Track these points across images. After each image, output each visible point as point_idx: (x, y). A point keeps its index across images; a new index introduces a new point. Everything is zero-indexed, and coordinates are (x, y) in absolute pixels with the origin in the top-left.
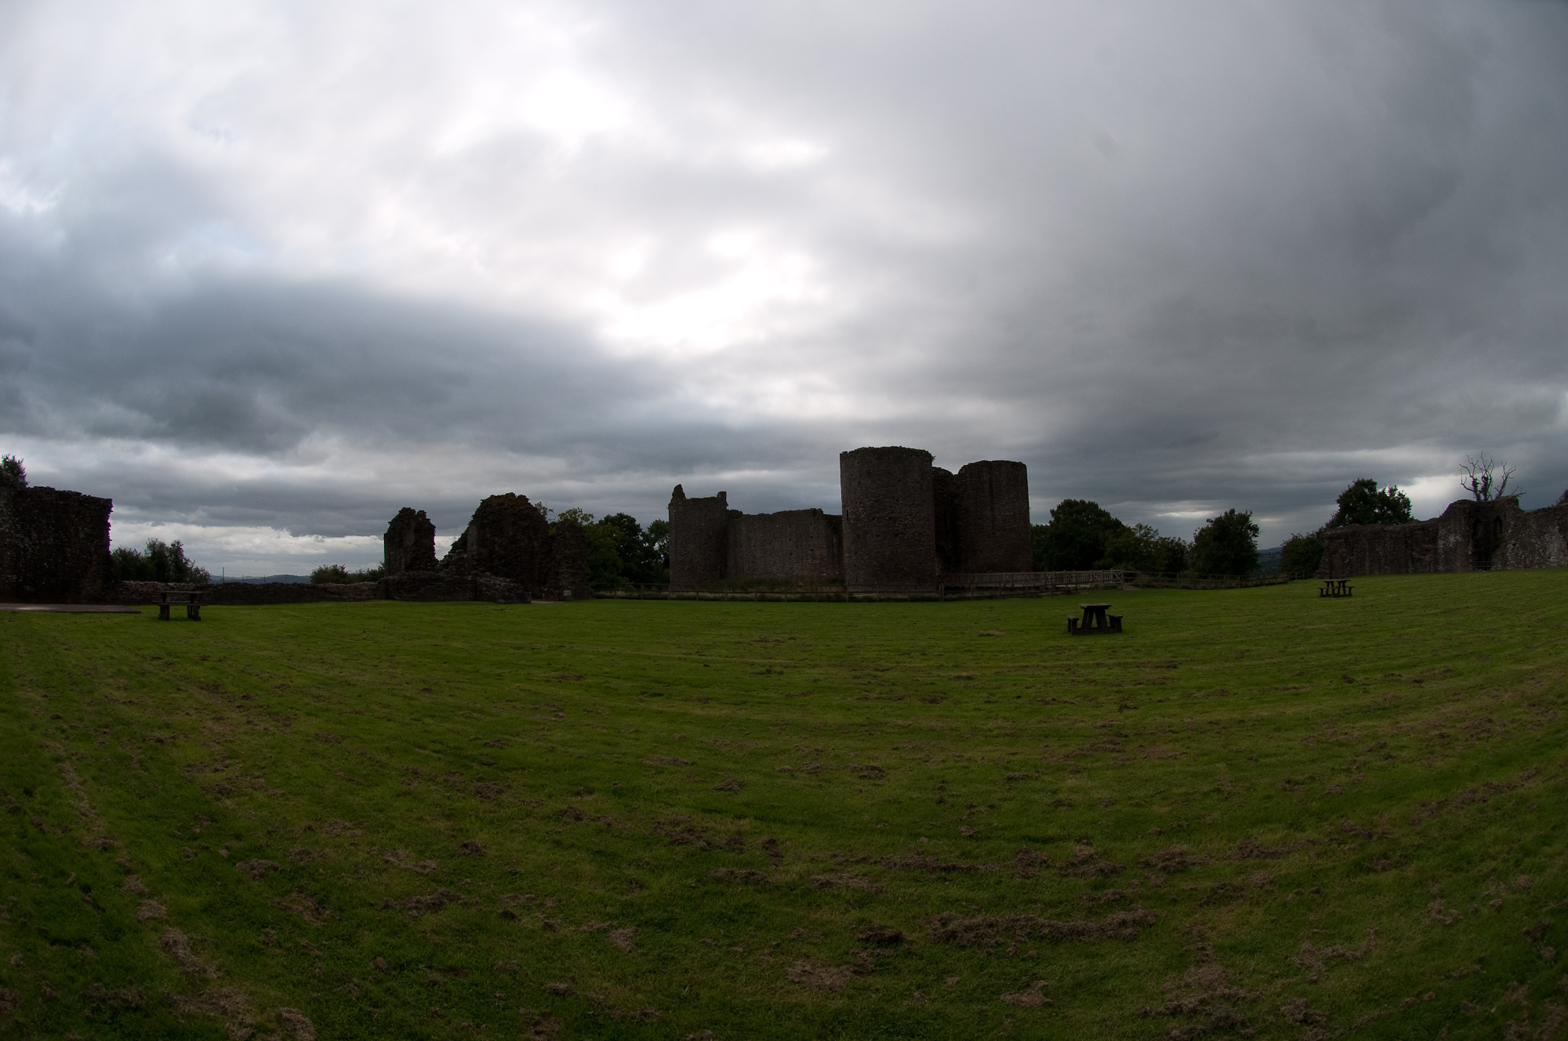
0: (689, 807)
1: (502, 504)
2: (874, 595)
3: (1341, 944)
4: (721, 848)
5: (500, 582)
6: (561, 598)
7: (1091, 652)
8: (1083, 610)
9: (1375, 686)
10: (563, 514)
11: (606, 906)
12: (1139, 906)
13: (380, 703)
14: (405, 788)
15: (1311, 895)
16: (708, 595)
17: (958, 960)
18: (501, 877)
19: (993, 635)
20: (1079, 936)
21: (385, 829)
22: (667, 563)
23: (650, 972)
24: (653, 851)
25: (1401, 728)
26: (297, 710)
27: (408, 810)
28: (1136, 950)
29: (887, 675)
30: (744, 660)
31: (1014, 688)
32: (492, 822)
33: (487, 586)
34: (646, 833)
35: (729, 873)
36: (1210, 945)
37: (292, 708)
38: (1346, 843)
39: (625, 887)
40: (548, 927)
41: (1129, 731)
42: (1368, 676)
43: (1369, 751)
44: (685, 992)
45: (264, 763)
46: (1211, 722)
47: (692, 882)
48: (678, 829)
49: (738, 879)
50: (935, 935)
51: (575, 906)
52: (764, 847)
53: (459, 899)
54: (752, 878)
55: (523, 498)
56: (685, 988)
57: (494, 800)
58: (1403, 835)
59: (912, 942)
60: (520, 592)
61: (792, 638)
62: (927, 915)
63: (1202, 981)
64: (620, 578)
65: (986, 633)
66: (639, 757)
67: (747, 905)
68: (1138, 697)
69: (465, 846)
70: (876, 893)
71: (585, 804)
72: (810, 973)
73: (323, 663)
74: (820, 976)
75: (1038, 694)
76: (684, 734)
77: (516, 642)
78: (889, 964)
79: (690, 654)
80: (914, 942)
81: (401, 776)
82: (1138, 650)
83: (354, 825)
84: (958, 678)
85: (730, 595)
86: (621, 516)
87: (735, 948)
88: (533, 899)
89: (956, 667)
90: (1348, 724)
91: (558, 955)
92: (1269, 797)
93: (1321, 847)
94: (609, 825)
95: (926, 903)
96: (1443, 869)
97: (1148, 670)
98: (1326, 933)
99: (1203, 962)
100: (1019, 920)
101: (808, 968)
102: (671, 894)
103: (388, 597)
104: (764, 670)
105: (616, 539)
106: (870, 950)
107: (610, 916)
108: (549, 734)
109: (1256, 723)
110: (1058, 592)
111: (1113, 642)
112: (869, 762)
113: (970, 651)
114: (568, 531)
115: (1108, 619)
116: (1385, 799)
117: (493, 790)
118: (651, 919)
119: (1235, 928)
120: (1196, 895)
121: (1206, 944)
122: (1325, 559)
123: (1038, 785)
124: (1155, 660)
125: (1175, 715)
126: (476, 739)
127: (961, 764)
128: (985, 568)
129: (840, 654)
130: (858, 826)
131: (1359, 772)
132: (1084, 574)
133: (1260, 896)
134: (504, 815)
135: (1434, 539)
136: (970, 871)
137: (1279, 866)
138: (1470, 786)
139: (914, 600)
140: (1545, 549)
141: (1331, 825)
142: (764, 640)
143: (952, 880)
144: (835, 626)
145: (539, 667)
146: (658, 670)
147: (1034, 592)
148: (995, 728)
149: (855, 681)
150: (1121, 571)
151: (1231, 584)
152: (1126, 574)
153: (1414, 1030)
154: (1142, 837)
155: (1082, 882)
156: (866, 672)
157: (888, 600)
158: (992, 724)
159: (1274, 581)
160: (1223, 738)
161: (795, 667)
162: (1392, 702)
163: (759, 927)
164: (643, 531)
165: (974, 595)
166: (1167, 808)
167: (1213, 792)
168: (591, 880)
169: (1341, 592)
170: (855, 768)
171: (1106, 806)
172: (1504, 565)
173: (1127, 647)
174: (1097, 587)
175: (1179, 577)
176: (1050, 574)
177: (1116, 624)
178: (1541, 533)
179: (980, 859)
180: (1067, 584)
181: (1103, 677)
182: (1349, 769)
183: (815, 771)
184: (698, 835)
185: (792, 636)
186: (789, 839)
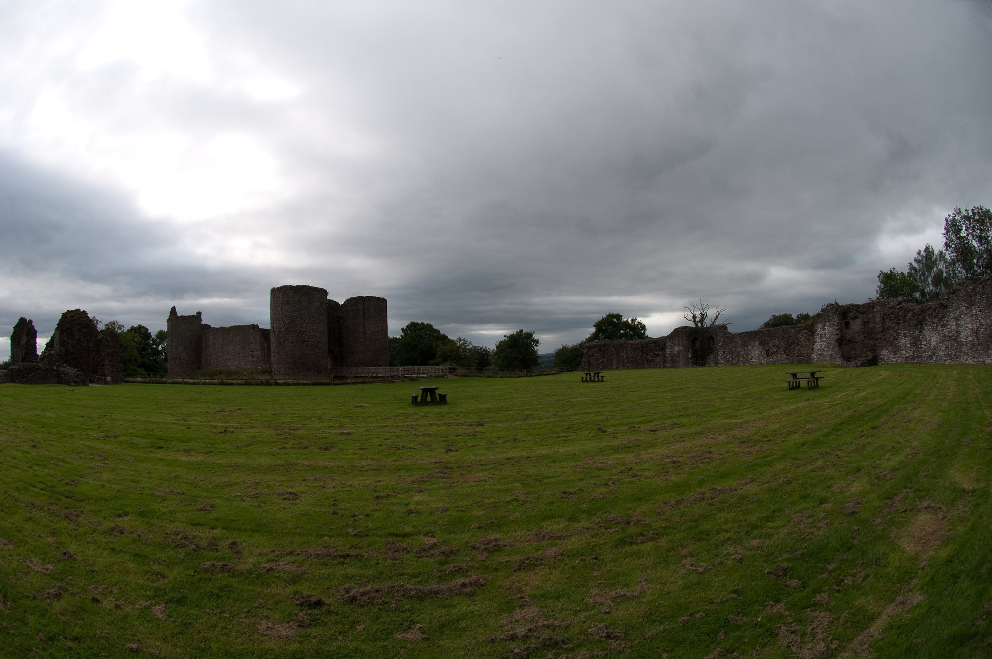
0: (183, 522)
1: (73, 316)
2: (290, 381)
3: (621, 589)
4: (205, 549)
5: (72, 371)
6: (106, 383)
7: (427, 416)
8: (421, 391)
9: (622, 434)
10: (107, 325)
11: (146, 591)
12: (473, 574)
13: (11, 456)
14: (29, 515)
15: (592, 560)
16: (190, 380)
17: (361, 614)
18: (87, 574)
19: (363, 407)
20: (436, 594)
21: (23, 544)
22: (166, 359)
23: (179, 633)
24: (167, 553)
25: (642, 458)
27: (33, 531)
28: (476, 601)
29: (298, 433)
30: (211, 424)
31: (378, 440)
32: (76, 537)
33: (65, 374)
34: (161, 541)
35: (212, 565)
36: (526, 595)
38: (611, 528)
39: (154, 577)
40: (118, 606)
41: (453, 465)
42: (616, 429)
43: (620, 473)
44: (202, 645)
46: (507, 458)
47: (191, 572)
48: (179, 537)
49: (217, 569)
50: (343, 599)
51: (129, 592)
52: (230, 547)
53: (68, 590)
54: (226, 568)
55: (85, 313)
56: (201, 642)
58: (653, 521)
59: (330, 605)
60: (83, 378)
62: (336, 586)
63: (527, 617)
64: (139, 368)
65: (359, 405)
66: (151, 490)
67: (226, 586)
68: (458, 444)
69: (65, 554)
70: (302, 574)
71: (125, 522)
72: (272, 628)
74: (279, 630)
75: (393, 443)
76: (176, 474)
77: (81, 413)
78: (318, 619)
79: (179, 420)
80: (331, 604)
81: (26, 507)
82: (457, 415)
83: (8, 542)
84: (342, 434)
85: (203, 381)
86: (140, 327)
87: (224, 615)
88: (106, 588)
89: (340, 427)
90: (604, 457)
91: (128, 625)
92: (552, 503)
93: (593, 531)
94: (139, 536)
95: (334, 579)
96: (688, 539)
97: (464, 427)
98: (608, 583)
99: (524, 605)
100: (394, 587)
101: (270, 625)
102: (180, 581)
103: (13, 381)
104: (222, 430)
105: (136, 343)
106: (305, 611)
107: (150, 598)
108: (100, 475)
109: (539, 458)
110: (406, 380)
111: (441, 410)
112: (288, 489)
113: (349, 416)
114: (109, 336)
115: (437, 396)
116: (635, 500)
117: (74, 515)
118: (173, 598)
119: (541, 584)
120: (510, 565)
121: (523, 595)
122: (585, 359)
123: (396, 501)
124: (469, 421)
125: (483, 454)
126: (62, 480)
127: (346, 489)
128: (359, 364)
129: (268, 419)
130: (285, 531)
131: (615, 485)
132: (423, 368)
133: (555, 563)
134: (81, 532)
135: (663, 349)
136: (358, 557)
137: (565, 544)
138: (700, 490)
139: (314, 384)
140: (748, 355)
141: (598, 517)
142: (223, 411)
143: (348, 563)
144: (265, 401)
145: (93, 430)
146: (160, 431)
147: (391, 380)
148: (366, 466)
149: (278, 437)
150: (447, 367)
151: (520, 374)
152: (450, 369)
153: (696, 636)
154: (468, 531)
155: (432, 560)
156: (284, 431)
157: (298, 384)
158: (363, 463)
159: (550, 373)
160: (517, 467)
161: (241, 428)
162: (635, 443)
163: (236, 600)
164: (153, 337)
165: (352, 381)
166: (483, 512)
167: (513, 500)
168: (135, 574)
169: (596, 379)
170: (280, 493)
171: (441, 512)
172: (716, 363)
173: (450, 413)
174: (431, 376)
175: (485, 370)
176: (401, 368)
177: (443, 399)
178: (744, 345)
179: (363, 549)
180: (412, 374)
181: (435, 432)
182: (607, 484)
183: (256, 496)
184: (190, 541)
185: (239, 408)
186: (244, 541)
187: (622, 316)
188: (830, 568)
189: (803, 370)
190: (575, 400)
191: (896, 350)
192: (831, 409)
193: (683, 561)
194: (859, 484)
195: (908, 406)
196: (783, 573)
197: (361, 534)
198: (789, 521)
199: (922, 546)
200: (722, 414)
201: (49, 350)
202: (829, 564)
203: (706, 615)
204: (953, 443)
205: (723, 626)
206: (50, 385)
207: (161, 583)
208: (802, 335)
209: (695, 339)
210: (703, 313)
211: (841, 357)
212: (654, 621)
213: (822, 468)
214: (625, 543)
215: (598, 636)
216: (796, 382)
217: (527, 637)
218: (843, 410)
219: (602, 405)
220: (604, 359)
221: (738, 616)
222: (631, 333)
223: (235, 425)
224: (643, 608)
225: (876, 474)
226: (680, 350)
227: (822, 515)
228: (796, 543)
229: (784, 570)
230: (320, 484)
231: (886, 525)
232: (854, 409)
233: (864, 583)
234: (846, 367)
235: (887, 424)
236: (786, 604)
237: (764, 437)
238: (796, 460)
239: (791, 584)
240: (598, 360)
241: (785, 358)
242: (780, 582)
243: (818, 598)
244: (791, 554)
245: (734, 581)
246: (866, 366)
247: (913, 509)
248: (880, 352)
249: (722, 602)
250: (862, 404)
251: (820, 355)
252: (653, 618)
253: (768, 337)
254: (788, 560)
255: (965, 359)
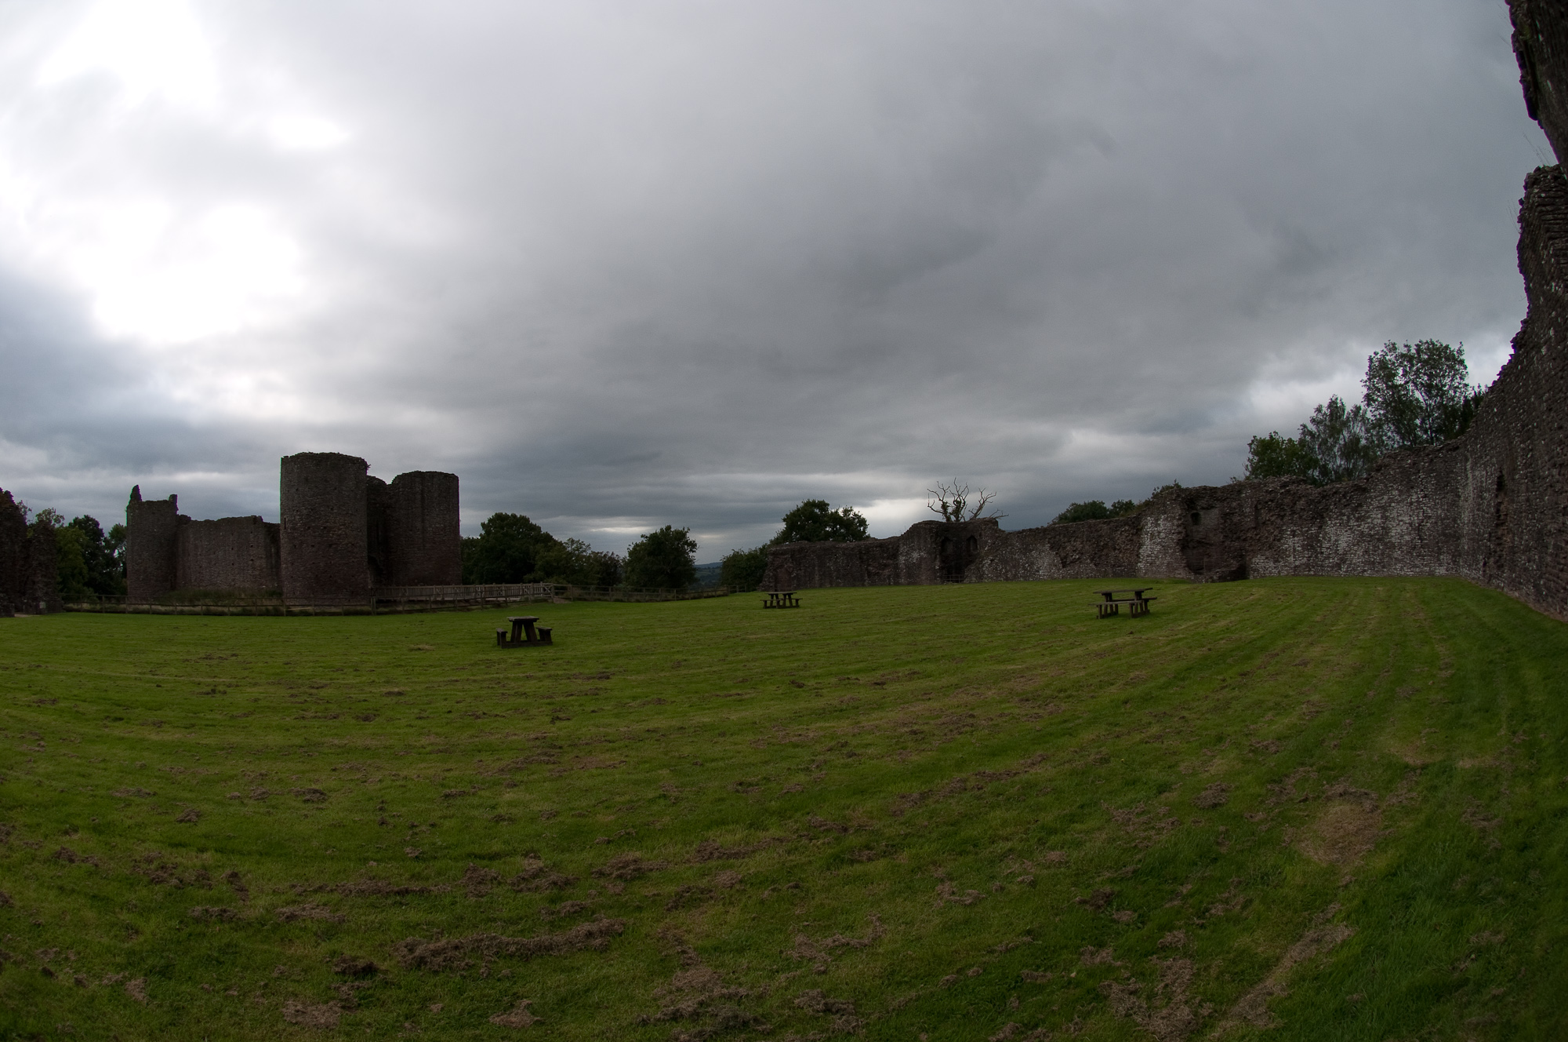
0: (158, 842)
2: (310, 609)
3: (842, 934)
4: (192, 885)
6: (39, 612)
7: (520, 665)
8: (512, 623)
9: (829, 690)
10: (40, 515)
12: (603, 916)
15: (790, 890)
16: (160, 608)
17: (435, 985)
19: (423, 649)
20: (549, 951)
22: (125, 573)
24: (137, 892)
25: (863, 727)
28: (611, 959)
29: (323, 693)
30: (191, 679)
31: (445, 703)
32: (9, 869)
34: (128, 872)
35: (204, 912)
36: (690, 948)
38: (819, 838)
39: (124, 933)
41: (563, 742)
42: (819, 681)
43: (829, 750)
46: (648, 731)
47: (175, 923)
48: (153, 866)
49: (213, 917)
50: (405, 961)
52: (229, 881)
54: (225, 915)
55: (8, 495)
58: (884, 826)
59: (386, 972)
60: (5, 603)
61: (233, 655)
62: (393, 942)
63: (694, 983)
64: (85, 588)
65: (416, 647)
66: (109, 789)
67: (228, 945)
68: (571, 708)
70: (340, 923)
71: (74, 843)
75: (468, 708)
76: (143, 762)
77: (4, 662)
78: (370, 995)
79: (144, 673)
80: (387, 970)
82: (568, 662)
84: (389, 694)
85: (179, 608)
86: (87, 518)
87: (232, 992)
89: (387, 682)
90: (801, 726)
92: (721, 800)
93: (790, 844)
94: (96, 865)
95: (389, 929)
96: (944, 853)
97: (579, 681)
98: (819, 924)
99: (688, 965)
100: (482, 940)
101: (300, 1007)
102: (162, 939)
104: (209, 689)
105: (82, 545)
106: (349, 984)
108: (35, 766)
109: (699, 729)
110: (488, 606)
111: (543, 655)
112: (311, 785)
113: (401, 666)
114: (43, 534)
115: (537, 631)
116: (854, 794)
118: (154, 968)
119: (713, 929)
120: (661, 900)
121: (685, 947)
122: (769, 573)
123: (476, 801)
124: (587, 671)
125: (610, 725)
127: (398, 783)
128: (416, 581)
129: (278, 671)
130: (309, 853)
131: (821, 770)
132: (515, 587)
133: (731, 896)
135: (894, 556)
136: (423, 892)
137: (746, 866)
138: (958, 776)
139: (347, 614)
140: (1032, 564)
141: (796, 822)
142: (208, 657)
143: (408, 904)
144: (273, 642)
145: (22, 690)
146: (118, 692)
147: (464, 606)
148: (429, 745)
149: (292, 699)
150: (552, 585)
151: (666, 597)
152: (556, 588)
153: (972, 1004)
154: (591, 847)
155: (537, 896)
156: (302, 690)
157: (323, 614)
158: (424, 741)
159: (714, 594)
161: (237, 686)
162: (850, 704)
163: (245, 968)
164: (105, 536)
165: (405, 609)
166: (612, 817)
167: (659, 798)
168: (96, 928)
169: (788, 604)
170: (298, 792)
171: (548, 818)
172: (980, 578)
173: (558, 659)
174: (527, 600)
175: (612, 591)
176: (480, 587)
177: (546, 637)
178: (1026, 550)
179: (430, 880)
180: (497, 597)
181: (534, 689)
182: (808, 768)
183: (262, 797)
184: (170, 872)
185: (234, 653)
186: (249, 871)
187: (828, 505)
188: (1185, 891)
189: (1122, 589)
190: (754, 636)
191: (1278, 556)
192: (1169, 647)
193: (939, 888)
194: (1223, 761)
195: (1300, 640)
196: (1105, 902)
197: (425, 856)
198: (1108, 821)
199: (1339, 853)
200: (991, 657)
202: (1182, 885)
203: (984, 971)
204: (1382, 696)
205: (1014, 987)
207: (134, 943)
208: (1121, 534)
209: (947, 540)
210: (958, 500)
211: (1185, 567)
212: (899, 983)
213: (1159, 738)
214: (842, 861)
215: (810, 1009)
216: (1111, 606)
217: (698, 1014)
218: (1190, 647)
219: (796, 645)
220: (799, 572)
221: (1037, 970)
222: (842, 530)
223: (228, 680)
224: (879, 963)
225: (1251, 745)
226: (921, 559)
227: (1162, 810)
228: (1122, 854)
229: (1107, 897)
230: (359, 775)
231: (1274, 823)
232: (1209, 646)
233: (1245, 913)
234: (1193, 582)
235: (1265, 668)
236: (1115, 950)
237: (1060, 691)
238: (1115, 726)
239: (1120, 918)
240: (790, 573)
241: (1093, 570)
242: (1102, 915)
243: (1169, 939)
244: (1116, 871)
245: (1024, 916)
246: (1228, 581)
247: (1319, 797)
248: (1250, 559)
249: (1007, 950)
250: (1222, 639)
251: (1151, 564)
252: (898, 978)
253: (1064, 537)
254: (1112, 881)
255: (1397, 569)
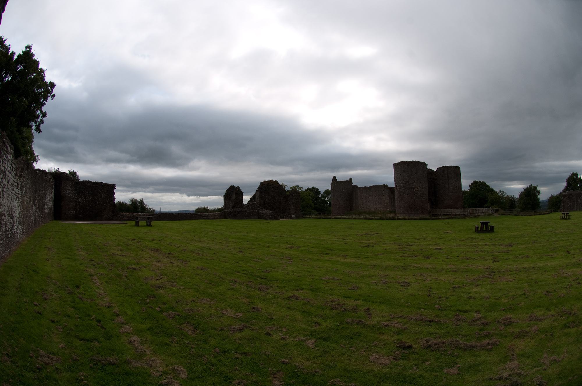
0: (338, 296)
1: (269, 184)
2: (406, 217)
4: (349, 311)
5: (268, 212)
6: (292, 218)
8: (481, 224)
10: (291, 187)
11: (305, 332)
12: (494, 338)
13: (222, 256)
14: (231, 287)
15: (550, 336)
16: (346, 217)
18: (267, 320)
19: (449, 233)
20: (473, 348)
21: (223, 302)
22: (330, 206)
23: (319, 356)
24: (325, 312)
26: (190, 258)
27: (232, 295)
28: (491, 354)
29: (411, 248)
30: (359, 241)
31: (456, 253)
32: (264, 300)
33: (263, 214)
34: (322, 305)
35: (352, 321)
37: (188, 258)
38: (563, 316)
39: (313, 325)
40: (283, 339)
41: (496, 270)
42: (575, 251)
43: (573, 281)
44: (331, 364)
45: (176, 277)
46: (523, 268)
47: (338, 323)
48: (334, 304)
49: (355, 323)
51: (294, 331)
52: (365, 311)
53: (250, 327)
54: (360, 322)
55: (276, 182)
56: (332, 363)
57: (265, 292)
60: (276, 216)
62: (421, 338)
63: (511, 367)
64: (313, 211)
65: (446, 232)
66: (320, 277)
67: (357, 333)
68: (499, 257)
69: (254, 308)
70: (404, 329)
71: (300, 294)
72: (378, 359)
73: (200, 241)
74: (381, 360)
75: (465, 255)
76: (337, 268)
77: (274, 234)
79: (339, 239)
80: (416, 348)
81: (230, 282)
82: (499, 239)
83: (211, 300)
84: (437, 249)
85: (354, 217)
86: (313, 188)
87: (352, 349)
88: (278, 328)
89: (436, 245)
91: (286, 349)
92: (541, 297)
93: (555, 317)
94: (308, 302)
95: (422, 334)
97: (503, 247)
98: (552, 351)
99: (512, 360)
100: (453, 341)
101: (377, 357)
102: (330, 328)
103: (225, 218)
104: (366, 245)
105: (312, 197)
106: (400, 351)
107: (307, 335)
108: (287, 268)
109: (538, 268)
110: (472, 217)
111: (490, 236)
112: (404, 280)
113: (441, 239)
114: (294, 193)
115: (489, 227)
116: (576, 300)
117: (265, 288)
118: (322, 337)
119: (524, 348)
120: (513, 334)
121: (514, 353)
124: (505, 243)
125: (511, 265)
126: (259, 269)
127: (437, 281)
128: (446, 207)
129: (394, 239)
130: (399, 304)
131: (570, 289)
132: (480, 209)
134: (269, 297)
136: (438, 322)
137: (541, 324)
139: (421, 219)
141: (559, 309)
142: (367, 234)
143: (431, 325)
144: (392, 229)
145: (283, 243)
146: (328, 245)
147: (463, 216)
148: (450, 268)
149: (400, 250)
150: (494, 208)
151: (531, 214)
152: (496, 210)
154: (498, 311)
155: (476, 328)
156: (404, 246)
157: (411, 219)
158: (448, 267)
160: (527, 274)
161: (378, 244)
163: (361, 341)
164: (321, 193)
165: (442, 217)
166: (507, 301)
167: (523, 295)
168: (300, 322)
170: (399, 282)
171: (486, 299)
173: (496, 238)
174: (486, 215)
175: (514, 211)
176: (469, 210)
177: (492, 229)
179: (442, 318)
180: (475, 214)
181: (487, 249)
182: (567, 287)
183: (385, 283)
184: (341, 306)
185: (377, 232)
186: (374, 308)
190: (557, 231)
197: (442, 309)
201: (252, 202)
206: (253, 220)
207: (317, 328)
214: (566, 327)
217: (507, 379)
219: (569, 235)
223: (374, 242)
230: (423, 278)
240: (568, 205)
